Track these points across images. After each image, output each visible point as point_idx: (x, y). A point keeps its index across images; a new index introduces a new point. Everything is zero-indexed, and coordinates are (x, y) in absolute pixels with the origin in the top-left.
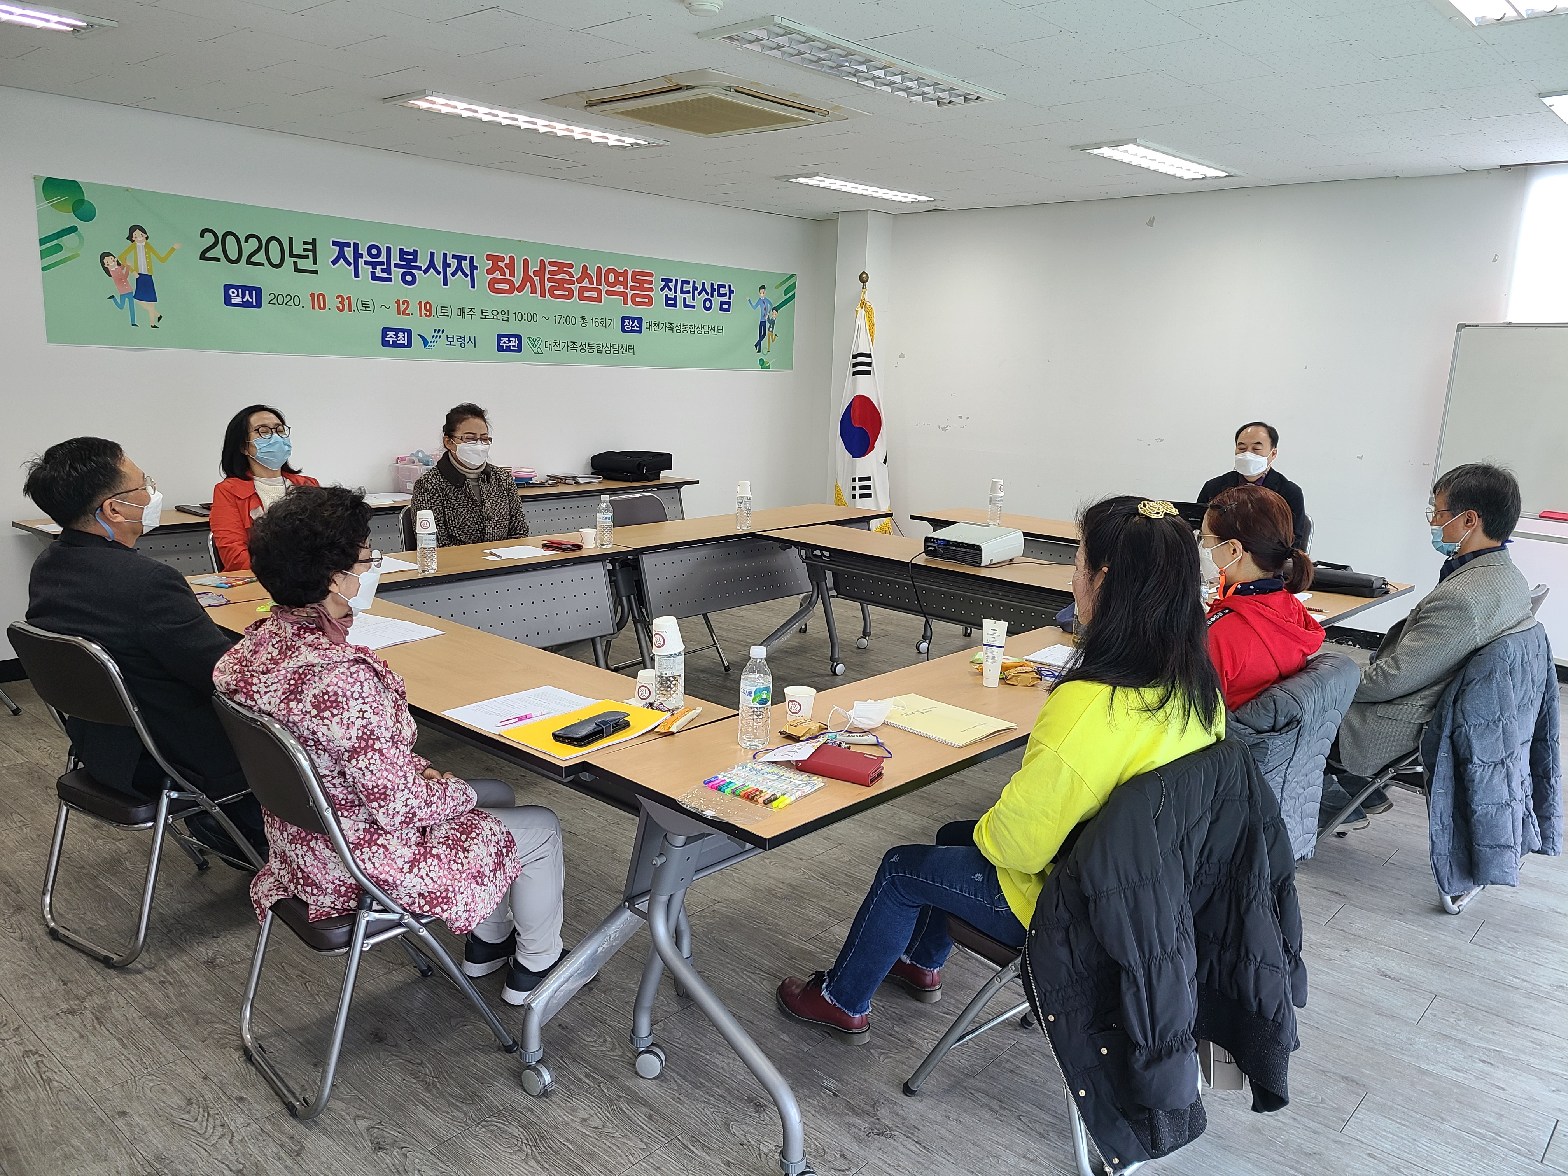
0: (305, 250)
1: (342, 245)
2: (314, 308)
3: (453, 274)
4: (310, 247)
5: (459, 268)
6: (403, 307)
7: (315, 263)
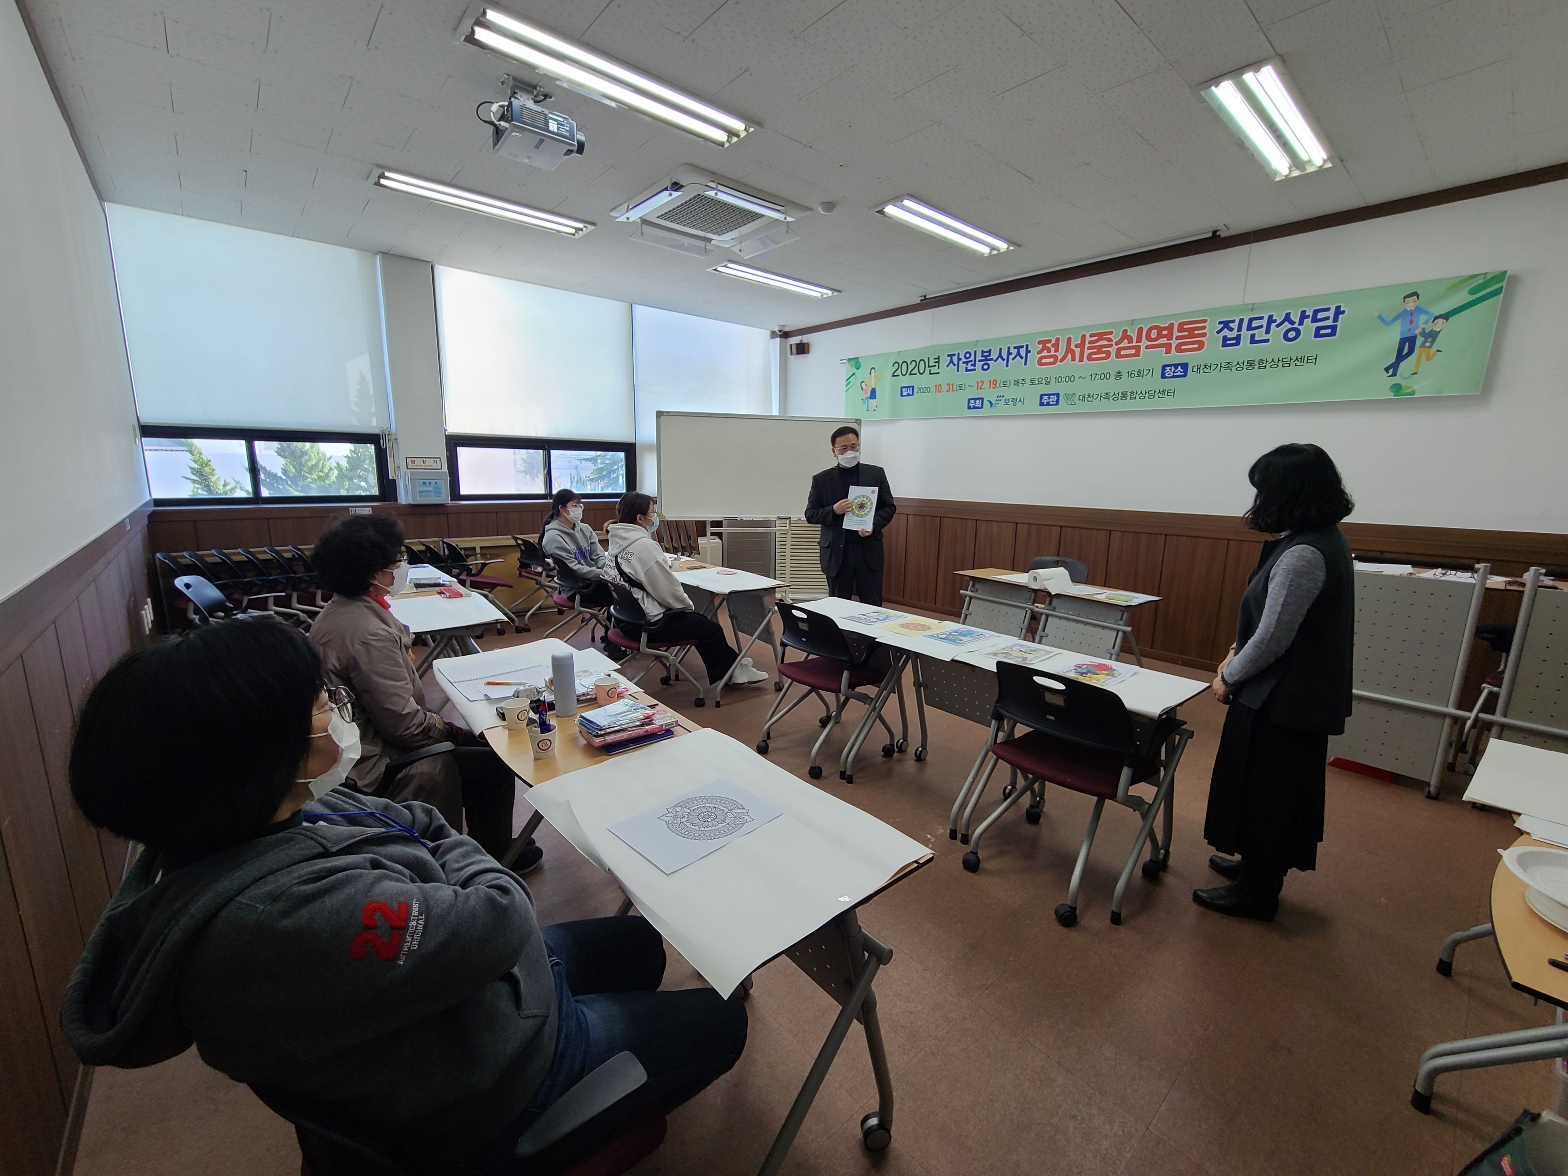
0: (935, 362)
1: (951, 356)
2: (936, 392)
3: (1013, 359)
4: (937, 360)
5: (1018, 354)
6: (980, 385)
7: (939, 368)
